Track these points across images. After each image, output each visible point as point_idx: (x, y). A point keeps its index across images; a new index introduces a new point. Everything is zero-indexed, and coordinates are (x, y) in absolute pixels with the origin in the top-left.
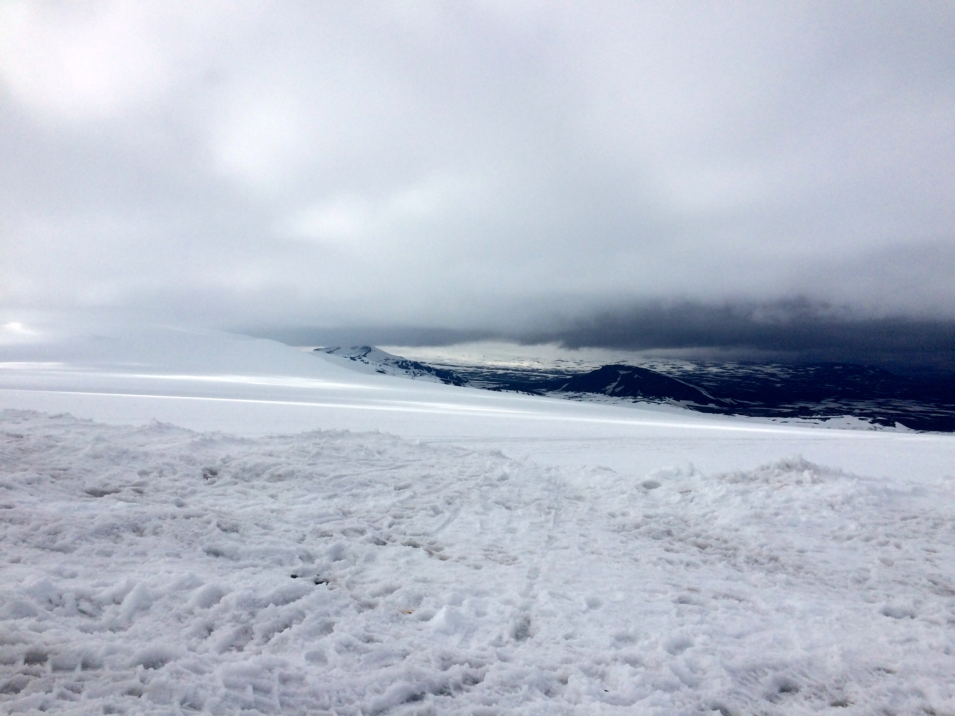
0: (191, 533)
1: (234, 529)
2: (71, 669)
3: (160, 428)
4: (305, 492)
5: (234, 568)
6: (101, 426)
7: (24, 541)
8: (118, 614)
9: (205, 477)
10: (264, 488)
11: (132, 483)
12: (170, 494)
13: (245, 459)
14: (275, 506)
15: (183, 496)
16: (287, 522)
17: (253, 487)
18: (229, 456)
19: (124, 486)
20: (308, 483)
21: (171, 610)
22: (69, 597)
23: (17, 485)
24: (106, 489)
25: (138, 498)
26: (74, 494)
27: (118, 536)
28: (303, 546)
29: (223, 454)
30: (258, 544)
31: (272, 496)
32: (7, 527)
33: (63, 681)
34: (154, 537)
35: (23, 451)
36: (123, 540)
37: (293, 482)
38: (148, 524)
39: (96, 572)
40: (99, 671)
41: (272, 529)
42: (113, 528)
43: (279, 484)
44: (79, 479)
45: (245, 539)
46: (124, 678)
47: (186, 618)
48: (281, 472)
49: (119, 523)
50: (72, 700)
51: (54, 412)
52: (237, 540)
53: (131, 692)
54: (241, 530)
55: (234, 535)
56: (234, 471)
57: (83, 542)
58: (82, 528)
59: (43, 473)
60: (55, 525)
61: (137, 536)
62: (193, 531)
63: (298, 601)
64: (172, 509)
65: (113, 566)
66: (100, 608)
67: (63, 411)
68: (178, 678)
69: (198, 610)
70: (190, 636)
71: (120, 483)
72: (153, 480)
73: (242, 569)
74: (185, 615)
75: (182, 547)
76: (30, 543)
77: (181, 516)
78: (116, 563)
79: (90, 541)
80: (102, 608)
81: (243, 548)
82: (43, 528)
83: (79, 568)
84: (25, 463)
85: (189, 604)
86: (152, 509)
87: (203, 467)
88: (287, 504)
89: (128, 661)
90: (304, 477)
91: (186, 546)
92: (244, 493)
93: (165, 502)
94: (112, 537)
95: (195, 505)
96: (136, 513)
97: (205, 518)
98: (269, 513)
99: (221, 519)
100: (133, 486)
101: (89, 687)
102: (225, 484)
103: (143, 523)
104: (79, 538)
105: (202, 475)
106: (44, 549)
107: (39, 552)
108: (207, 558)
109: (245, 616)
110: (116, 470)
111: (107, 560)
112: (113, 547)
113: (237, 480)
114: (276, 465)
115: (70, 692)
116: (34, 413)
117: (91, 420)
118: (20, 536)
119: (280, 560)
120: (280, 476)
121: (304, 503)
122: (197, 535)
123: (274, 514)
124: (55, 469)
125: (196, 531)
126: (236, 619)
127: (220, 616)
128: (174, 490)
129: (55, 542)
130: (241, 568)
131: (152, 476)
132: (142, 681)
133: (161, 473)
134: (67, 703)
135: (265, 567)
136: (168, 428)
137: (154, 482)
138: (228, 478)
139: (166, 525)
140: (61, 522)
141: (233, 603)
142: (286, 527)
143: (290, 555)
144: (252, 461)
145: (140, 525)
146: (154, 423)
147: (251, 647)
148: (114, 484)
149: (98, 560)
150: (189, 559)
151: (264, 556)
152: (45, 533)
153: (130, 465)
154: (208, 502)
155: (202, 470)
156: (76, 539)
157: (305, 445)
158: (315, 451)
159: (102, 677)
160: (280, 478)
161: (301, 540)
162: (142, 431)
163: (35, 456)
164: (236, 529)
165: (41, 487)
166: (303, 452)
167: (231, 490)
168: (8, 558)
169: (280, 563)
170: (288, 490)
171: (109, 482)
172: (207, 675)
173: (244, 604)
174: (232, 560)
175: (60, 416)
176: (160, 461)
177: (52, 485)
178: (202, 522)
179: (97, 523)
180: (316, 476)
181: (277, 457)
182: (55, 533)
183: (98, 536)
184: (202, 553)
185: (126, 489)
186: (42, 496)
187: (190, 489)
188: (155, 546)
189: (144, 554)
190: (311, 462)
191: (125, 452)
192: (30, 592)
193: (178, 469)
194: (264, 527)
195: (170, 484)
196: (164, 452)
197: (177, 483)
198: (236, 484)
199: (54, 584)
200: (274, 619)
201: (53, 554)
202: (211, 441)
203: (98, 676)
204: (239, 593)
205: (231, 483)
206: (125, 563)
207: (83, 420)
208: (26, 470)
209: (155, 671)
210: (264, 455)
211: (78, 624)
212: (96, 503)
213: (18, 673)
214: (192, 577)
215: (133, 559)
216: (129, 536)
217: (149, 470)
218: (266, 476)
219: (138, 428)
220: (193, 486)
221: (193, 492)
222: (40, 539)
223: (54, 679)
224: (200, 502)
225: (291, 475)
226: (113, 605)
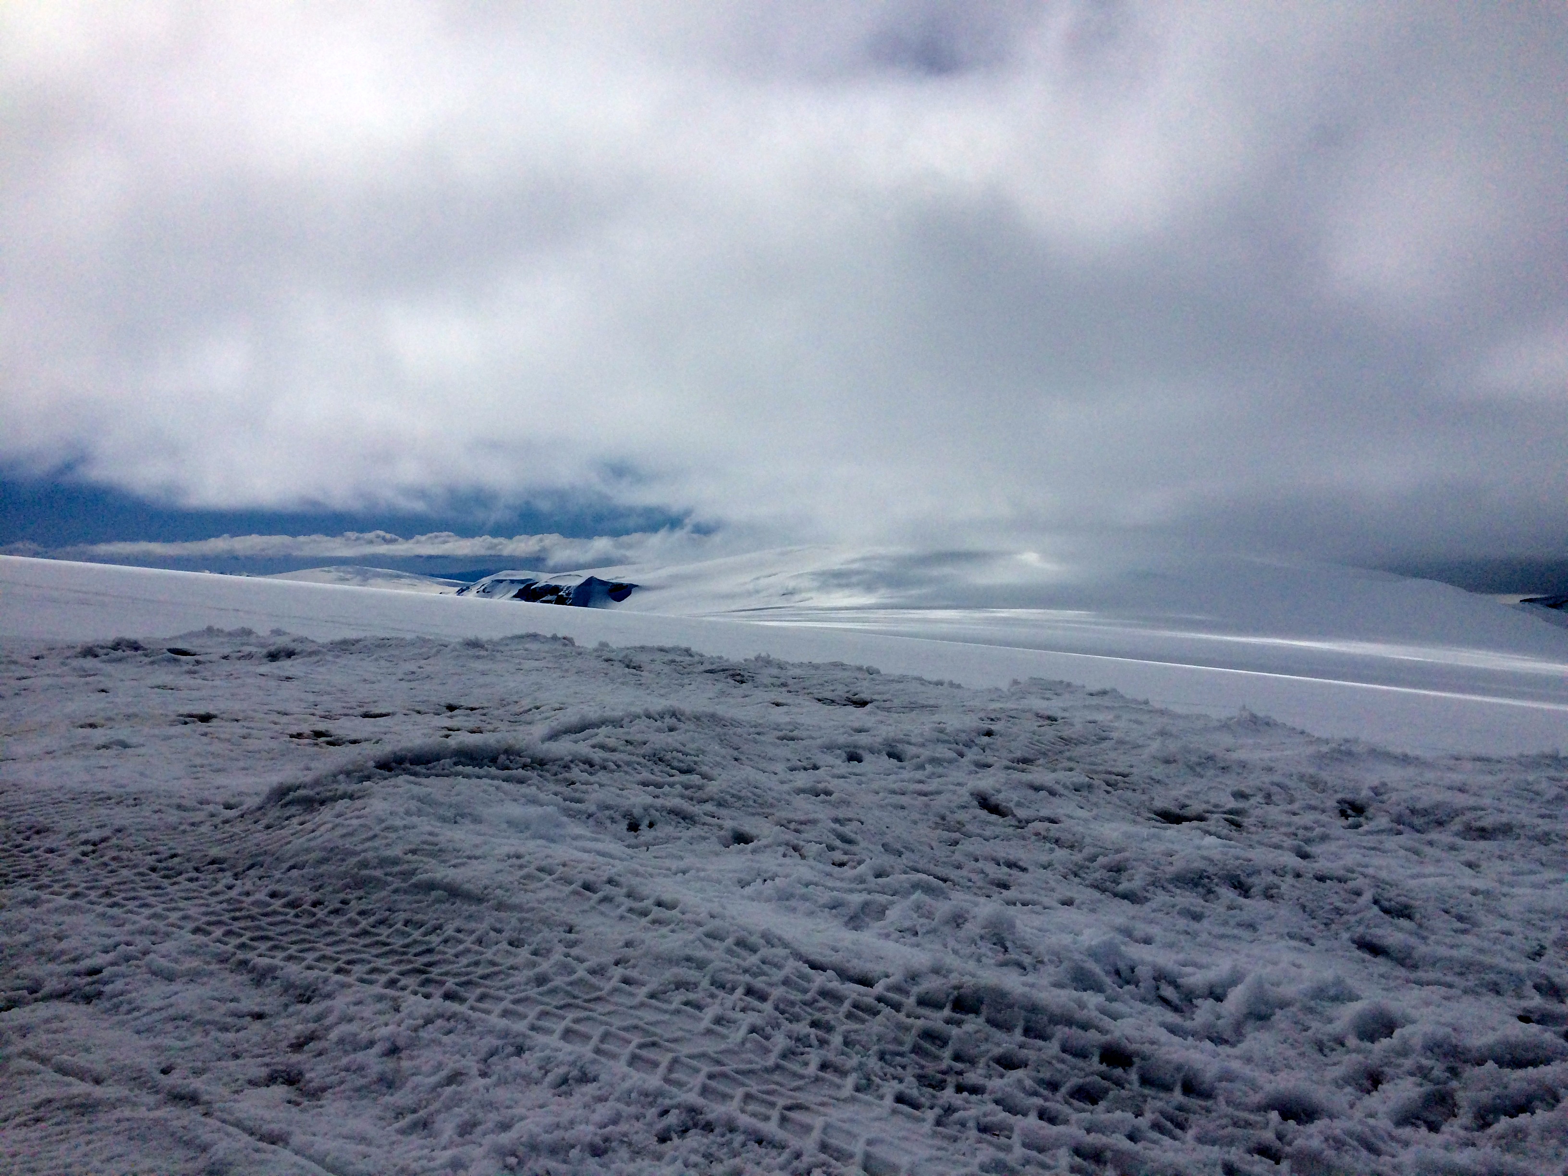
0: (1328, 907)
1: (1403, 912)
2: (1167, 1088)
3: (1255, 723)
4: (1535, 867)
5: (1408, 981)
6: (1162, 713)
7: (1076, 875)
8: (1219, 1017)
9: (1343, 814)
10: (1453, 848)
11: (1224, 810)
12: (1285, 834)
13: (1415, 792)
14: (1479, 884)
15: (1308, 841)
16: (1504, 917)
17: (1431, 843)
18: (1384, 784)
19: (1212, 812)
20: (1539, 851)
21: (1306, 1030)
22: (1143, 972)
23: (1061, 790)
24: (1186, 812)
25: (1234, 834)
26: (1138, 814)
27: (1210, 891)
28: (1540, 966)
29: (1373, 780)
30: (1452, 947)
31: (1470, 865)
32: (1052, 850)
33: (1159, 1104)
34: (1267, 903)
35: (1066, 741)
36: (1218, 898)
37: (1510, 846)
38: (1254, 880)
39: (1180, 941)
40: (1209, 1103)
41: (1475, 924)
42: (1201, 877)
43: (1482, 844)
44: (1144, 793)
45: (1425, 934)
46: (1248, 1124)
47: (1333, 1050)
48: (1488, 822)
49: (1211, 870)
50: (1174, 1138)
51: (1097, 687)
52: (1411, 933)
53: (1264, 1151)
54: (1418, 916)
55: (1403, 922)
56: (1395, 810)
57: (1159, 891)
58: (1156, 869)
59: (1094, 776)
60: (1118, 857)
61: (1240, 895)
62: (1332, 904)
63: (1542, 1069)
64: (1291, 861)
65: (1204, 936)
66: (1191, 1001)
67: (1108, 687)
68: (1337, 1149)
69: (1352, 1041)
70: (1340, 1082)
71: (1204, 806)
72: (1255, 809)
73: (1422, 985)
74: (1331, 1043)
75: (1314, 927)
76: (1083, 879)
77: (1311, 875)
78: (1210, 934)
79: (1169, 891)
80: (1195, 1001)
81: (1422, 949)
82: (1101, 860)
83: (1154, 930)
84: (1070, 759)
85: (1337, 1027)
86: (1261, 856)
87: (1339, 796)
88: (1501, 882)
89: (1256, 1098)
90: (1530, 838)
91: (1322, 927)
92: (1416, 852)
93: (1277, 847)
94: (1200, 889)
95: (1328, 860)
96: (1237, 858)
97: (1351, 884)
98: (1468, 895)
99: (1380, 890)
100: (1225, 813)
101: (1198, 1124)
102: (1381, 831)
103: (1249, 875)
104: (1153, 884)
105: (1337, 811)
106: (1104, 891)
107: (1097, 894)
108: (1358, 954)
109: (1439, 1070)
110: (1198, 784)
111: (1195, 926)
112: (1203, 907)
113: (1401, 827)
114: (1475, 809)
115: (1169, 1124)
116: (1069, 685)
117: (1146, 702)
118: (1071, 866)
119: (1496, 984)
120: (1483, 830)
121: (1534, 886)
122: (1338, 911)
123: (1480, 898)
124: (1110, 773)
125: (1339, 904)
126: (1423, 1073)
127: (1392, 1060)
128: (1292, 829)
129: (1118, 884)
130: (1421, 983)
131: (1253, 801)
132: (1280, 1137)
133: (1268, 798)
134: (1166, 1141)
135: (1465, 992)
136: (1268, 724)
137: (1258, 812)
138: (1383, 821)
139: (1286, 884)
140: (1127, 854)
141: (1417, 1042)
142: (1505, 925)
143: (1517, 981)
144: (1428, 797)
145: (1243, 878)
146: (1246, 714)
147: (1453, 1129)
148: (1196, 807)
149: (1182, 923)
150: (1327, 950)
151: (1464, 970)
152: (1104, 867)
153: (1218, 780)
154: (1352, 858)
155: (1338, 802)
156: (1148, 885)
157: (1531, 778)
158: (1552, 792)
159: (1214, 1114)
160: (1484, 833)
161: (1537, 954)
162: (1225, 726)
163: (1081, 750)
164: (1407, 912)
165: (1093, 798)
166: (1529, 793)
167: (1391, 842)
168: (1057, 896)
169: (1496, 990)
170: (1501, 858)
171: (1188, 802)
172: (1386, 1158)
173: (1436, 1050)
174: (1403, 965)
175: (1104, 693)
176: (1267, 779)
177: (1107, 796)
178: (1346, 891)
179: (1178, 865)
180: (1555, 839)
181: (1475, 794)
182: (1118, 869)
183: (1180, 884)
184: (1350, 943)
185: (1215, 816)
186: (1095, 811)
187: (1318, 831)
188: (1270, 918)
189: (1251, 926)
190: (1544, 811)
191: (1210, 758)
192: (1093, 954)
193: (1297, 795)
194: (1460, 918)
195: (1284, 818)
196: (1273, 764)
197: (1295, 819)
198: (1399, 833)
199: (1123, 948)
200: (1497, 1091)
201: (1117, 901)
202: (1350, 753)
203: (1208, 1111)
204: (1429, 1028)
205: (1391, 830)
206: (1222, 937)
207: (1135, 701)
208: (1071, 770)
209: (1301, 1128)
210: (1450, 788)
211: (1161, 1019)
212: (1172, 831)
213: (1092, 1074)
214: (1338, 982)
215: (1236, 931)
216: (1227, 894)
217: (1248, 791)
218: (1457, 825)
219: (1219, 721)
220: (1324, 826)
221: (1324, 838)
222: (1097, 875)
223: (1145, 1098)
224: (1337, 856)
225: (1506, 830)
226: (1211, 1001)
